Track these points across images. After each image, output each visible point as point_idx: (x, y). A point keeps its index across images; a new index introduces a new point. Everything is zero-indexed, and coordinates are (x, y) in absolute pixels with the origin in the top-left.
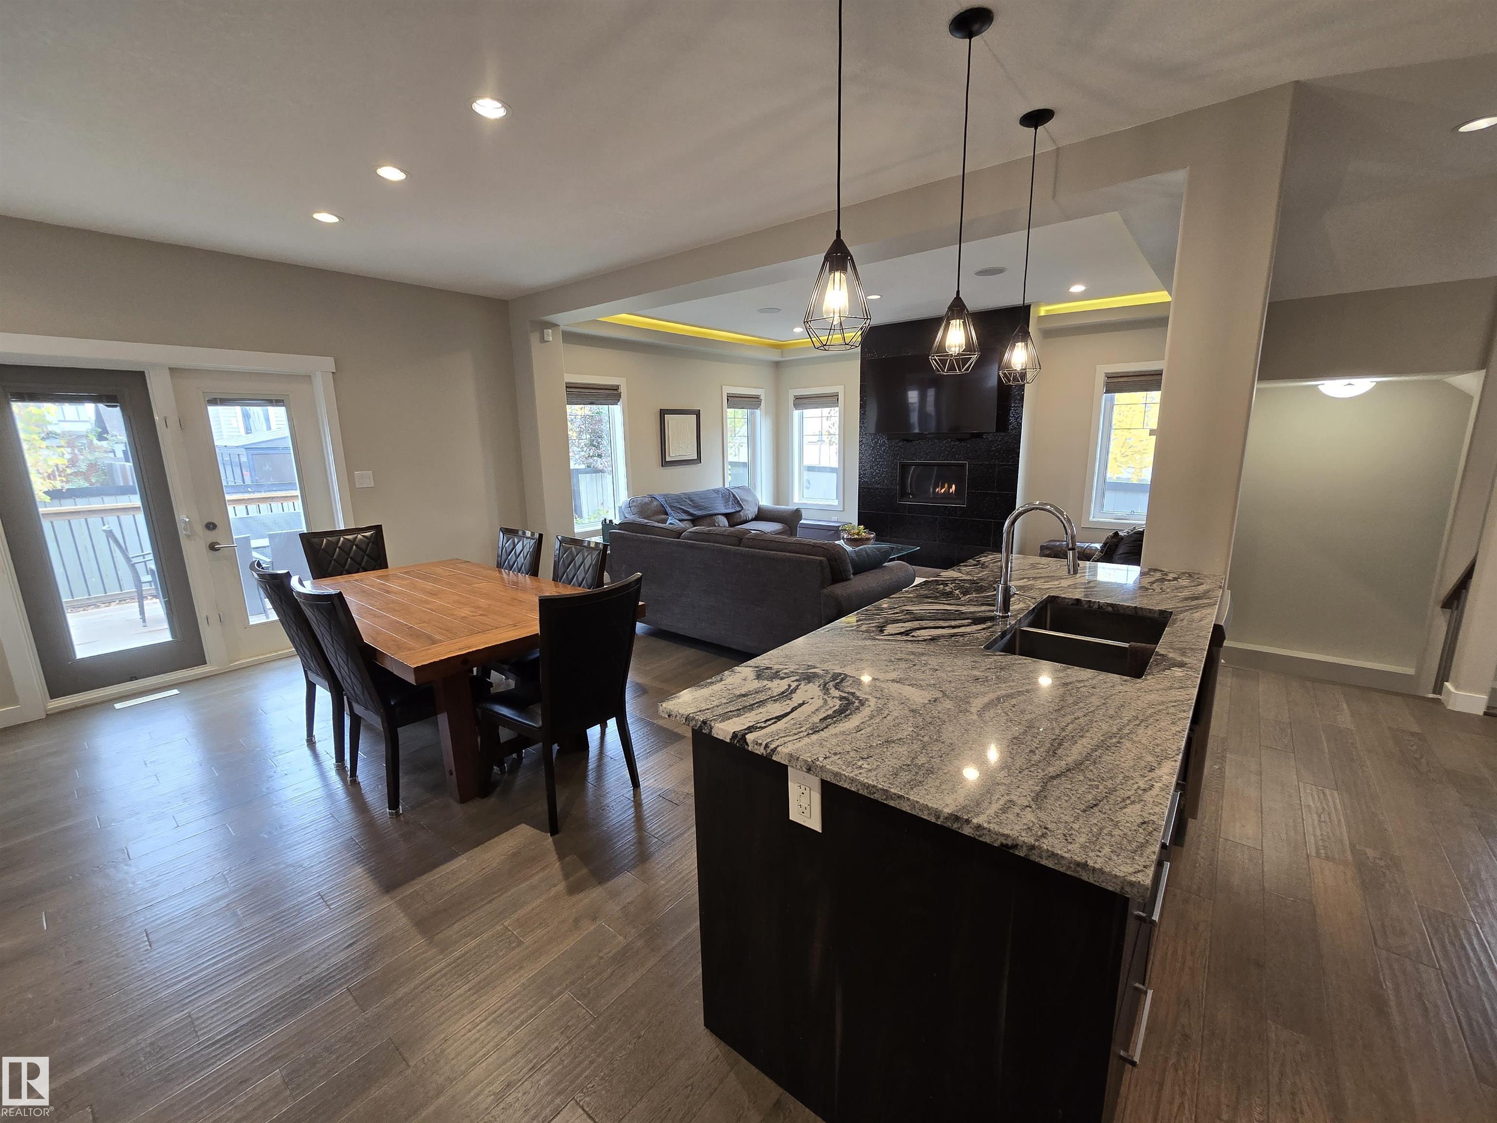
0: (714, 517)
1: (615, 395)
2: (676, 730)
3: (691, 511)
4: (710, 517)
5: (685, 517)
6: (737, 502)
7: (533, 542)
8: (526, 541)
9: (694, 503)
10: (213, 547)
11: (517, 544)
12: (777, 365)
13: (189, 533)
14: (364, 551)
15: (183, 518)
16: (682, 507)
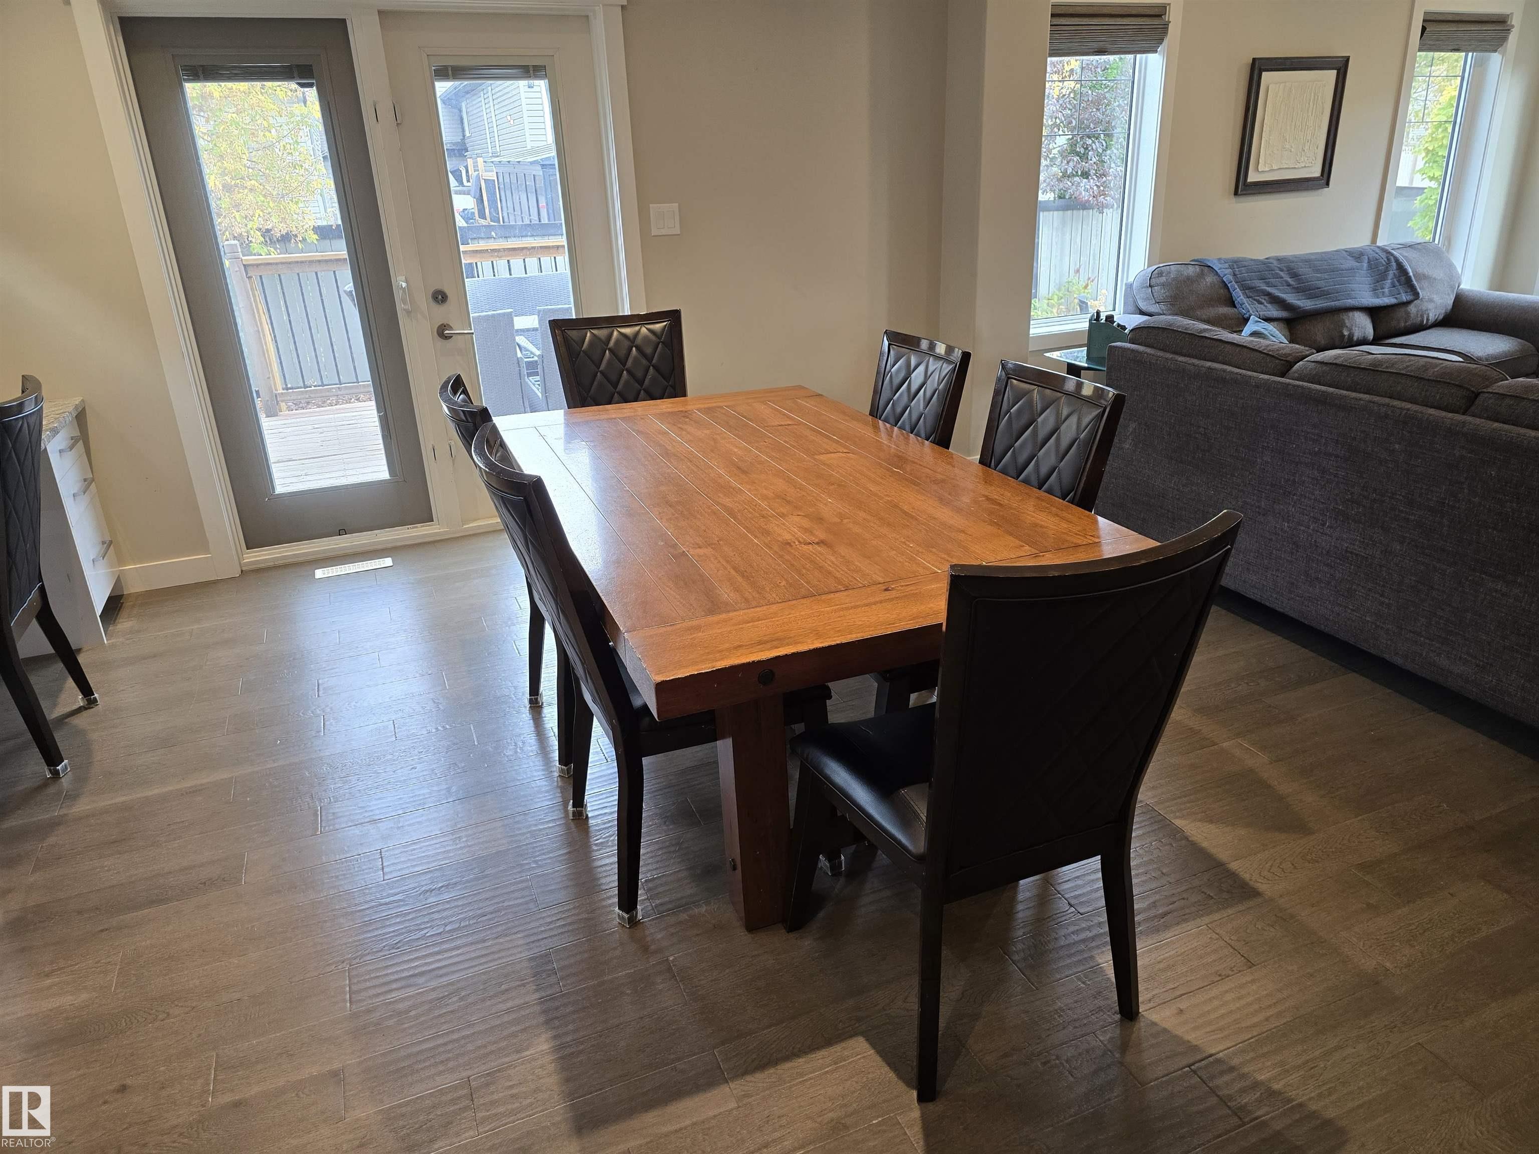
0: (1342, 316)
2: (1234, 866)
3: (1291, 298)
4: (1331, 315)
5: (1275, 313)
6: (1405, 280)
7: (947, 368)
8: (933, 365)
9: (1299, 281)
10: (443, 332)
11: (914, 370)
13: (408, 307)
14: (649, 359)
15: (400, 282)
16: (1269, 289)
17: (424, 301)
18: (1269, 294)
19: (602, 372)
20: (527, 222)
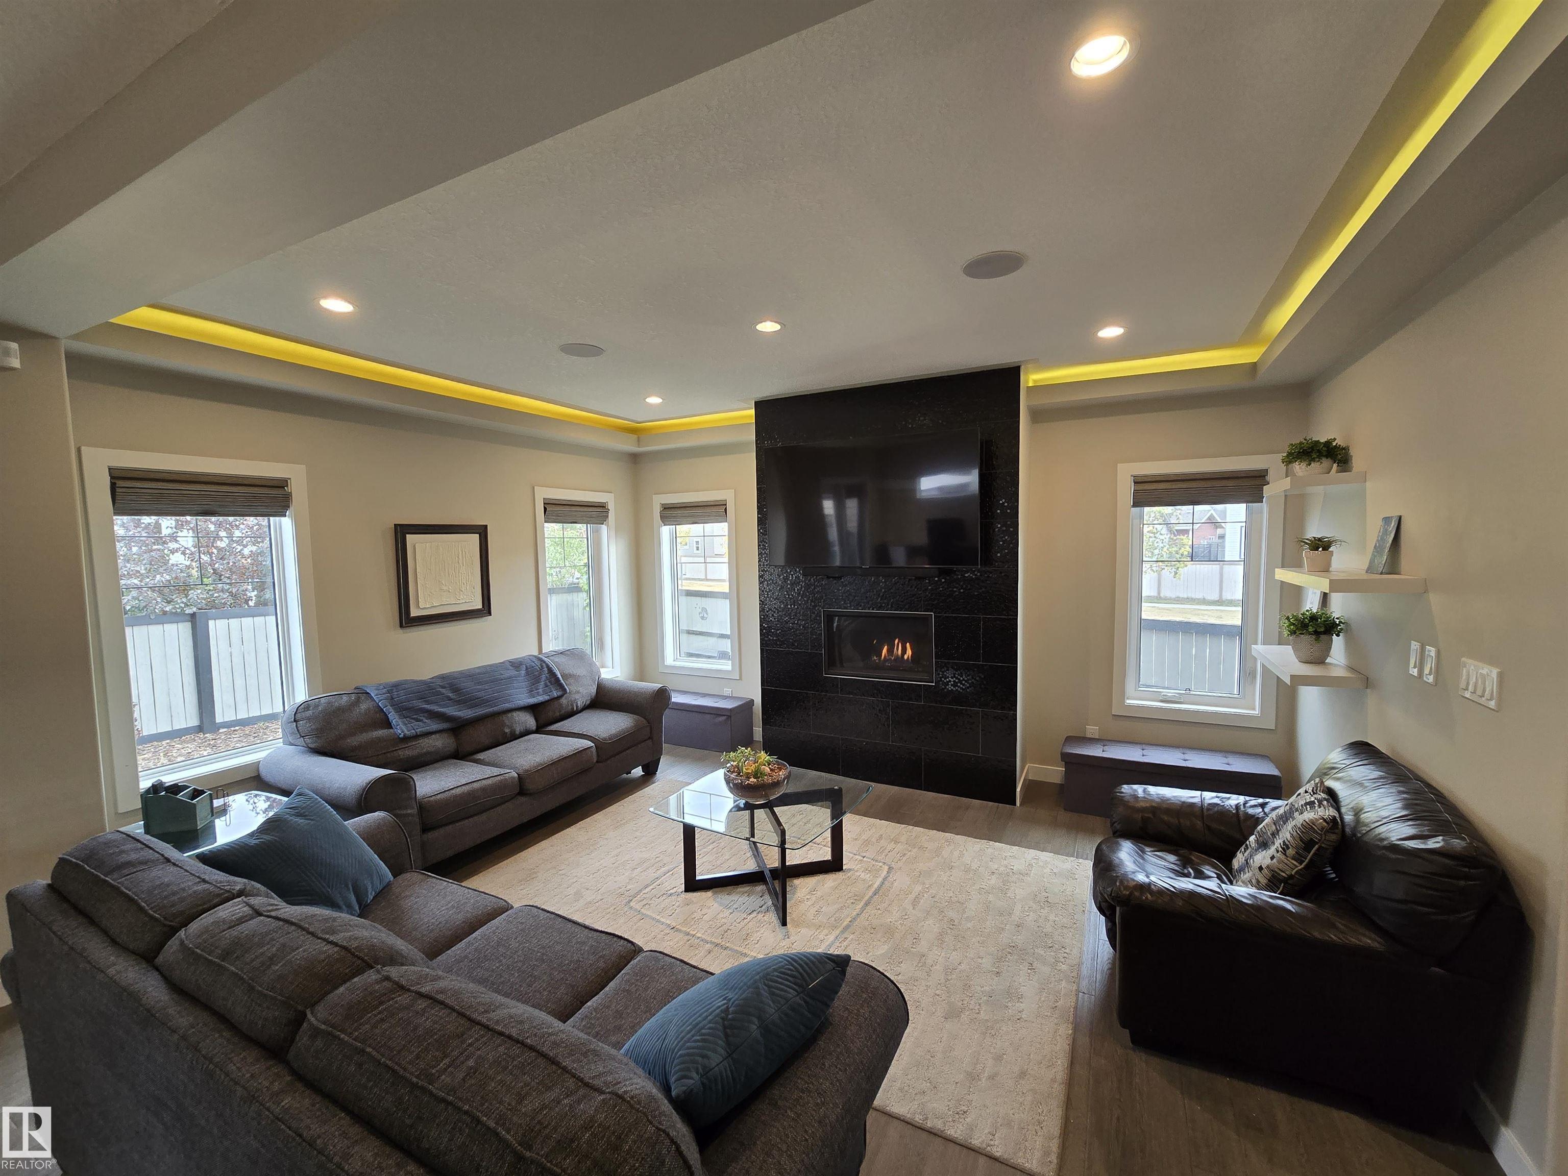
0: (504, 717)
1: (277, 498)
3: (452, 711)
4: (492, 719)
5: (434, 726)
6: (554, 680)
9: (458, 695)
12: (635, 458)
16: (428, 707)
18: (428, 711)
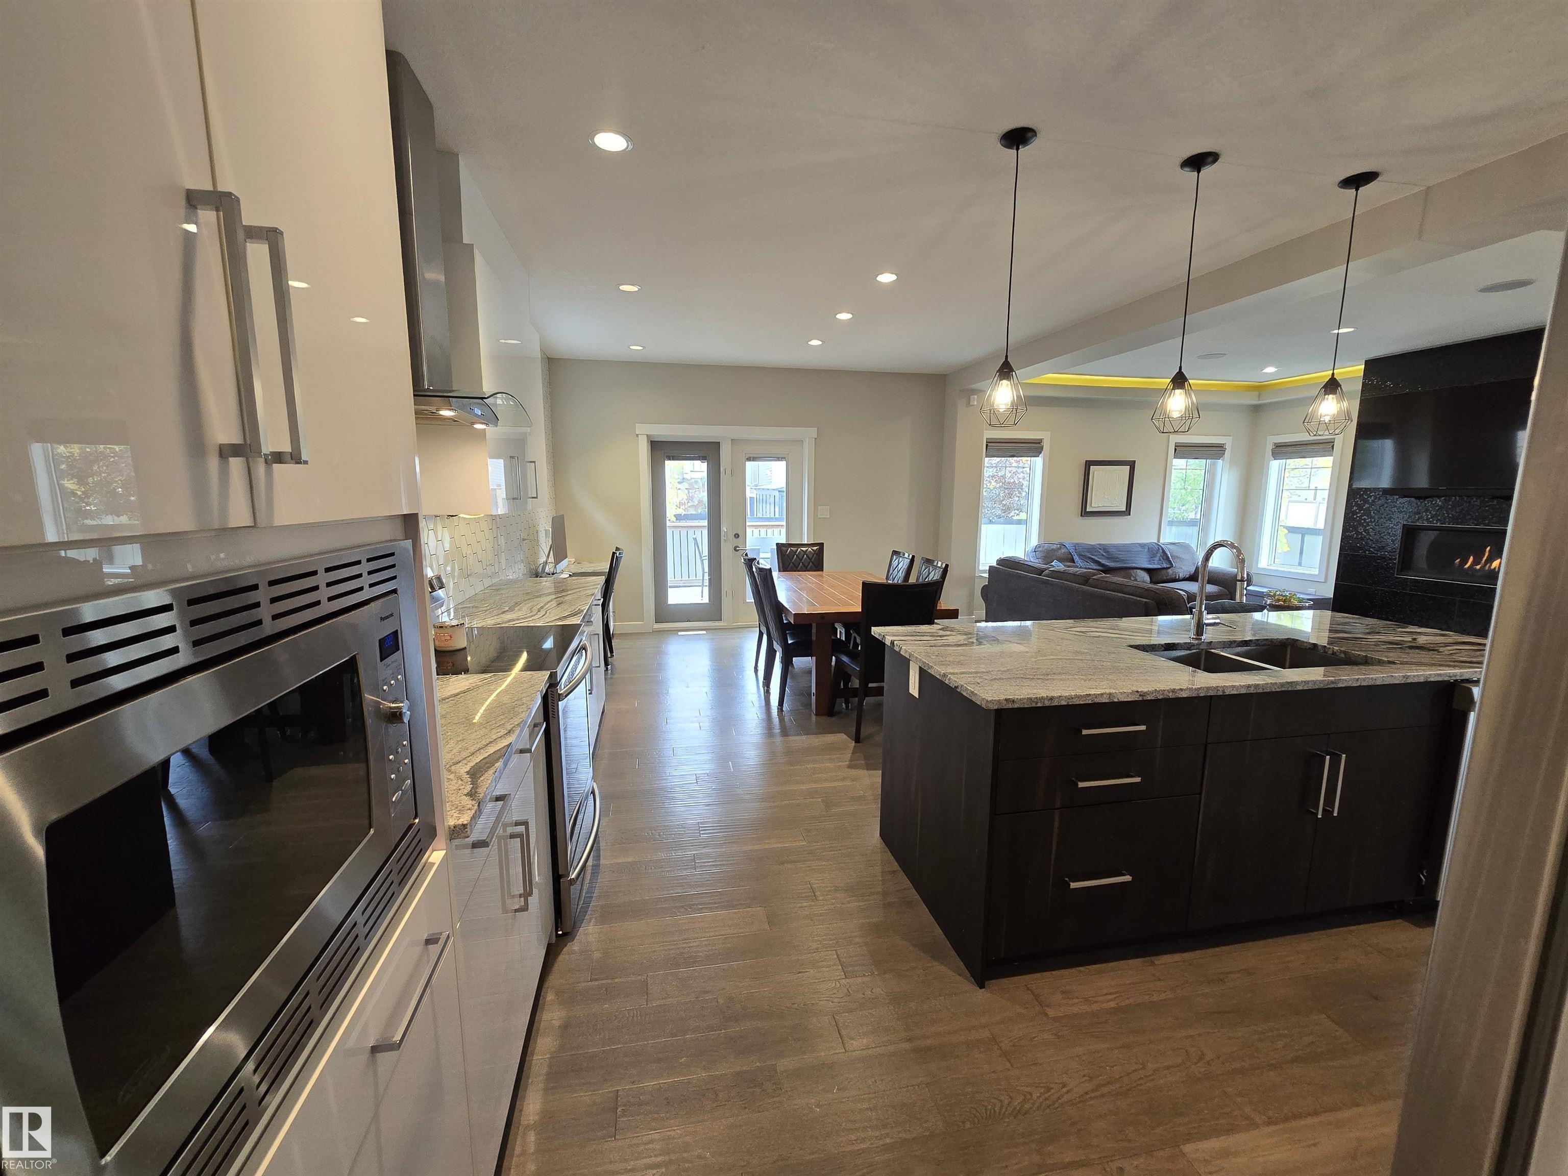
0: (1132, 571)
1: (1037, 448)
3: (1103, 561)
4: (1126, 570)
7: (908, 561)
9: (1108, 555)
10: (736, 549)
11: (901, 563)
12: (1256, 409)
13: (725, 539)
14: (810, 559)
15: (724, 529)
16: (1092, 557)
17: (731, 536)
18: (1092, 559)
19: (793, 563)
20: (768, 516)
